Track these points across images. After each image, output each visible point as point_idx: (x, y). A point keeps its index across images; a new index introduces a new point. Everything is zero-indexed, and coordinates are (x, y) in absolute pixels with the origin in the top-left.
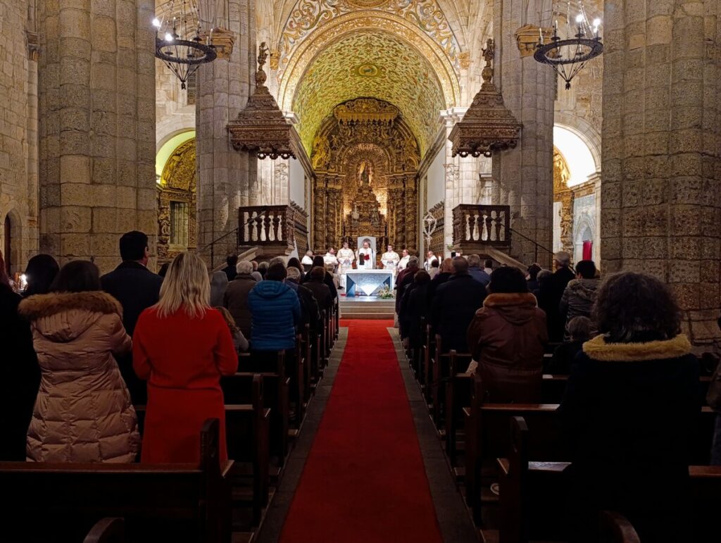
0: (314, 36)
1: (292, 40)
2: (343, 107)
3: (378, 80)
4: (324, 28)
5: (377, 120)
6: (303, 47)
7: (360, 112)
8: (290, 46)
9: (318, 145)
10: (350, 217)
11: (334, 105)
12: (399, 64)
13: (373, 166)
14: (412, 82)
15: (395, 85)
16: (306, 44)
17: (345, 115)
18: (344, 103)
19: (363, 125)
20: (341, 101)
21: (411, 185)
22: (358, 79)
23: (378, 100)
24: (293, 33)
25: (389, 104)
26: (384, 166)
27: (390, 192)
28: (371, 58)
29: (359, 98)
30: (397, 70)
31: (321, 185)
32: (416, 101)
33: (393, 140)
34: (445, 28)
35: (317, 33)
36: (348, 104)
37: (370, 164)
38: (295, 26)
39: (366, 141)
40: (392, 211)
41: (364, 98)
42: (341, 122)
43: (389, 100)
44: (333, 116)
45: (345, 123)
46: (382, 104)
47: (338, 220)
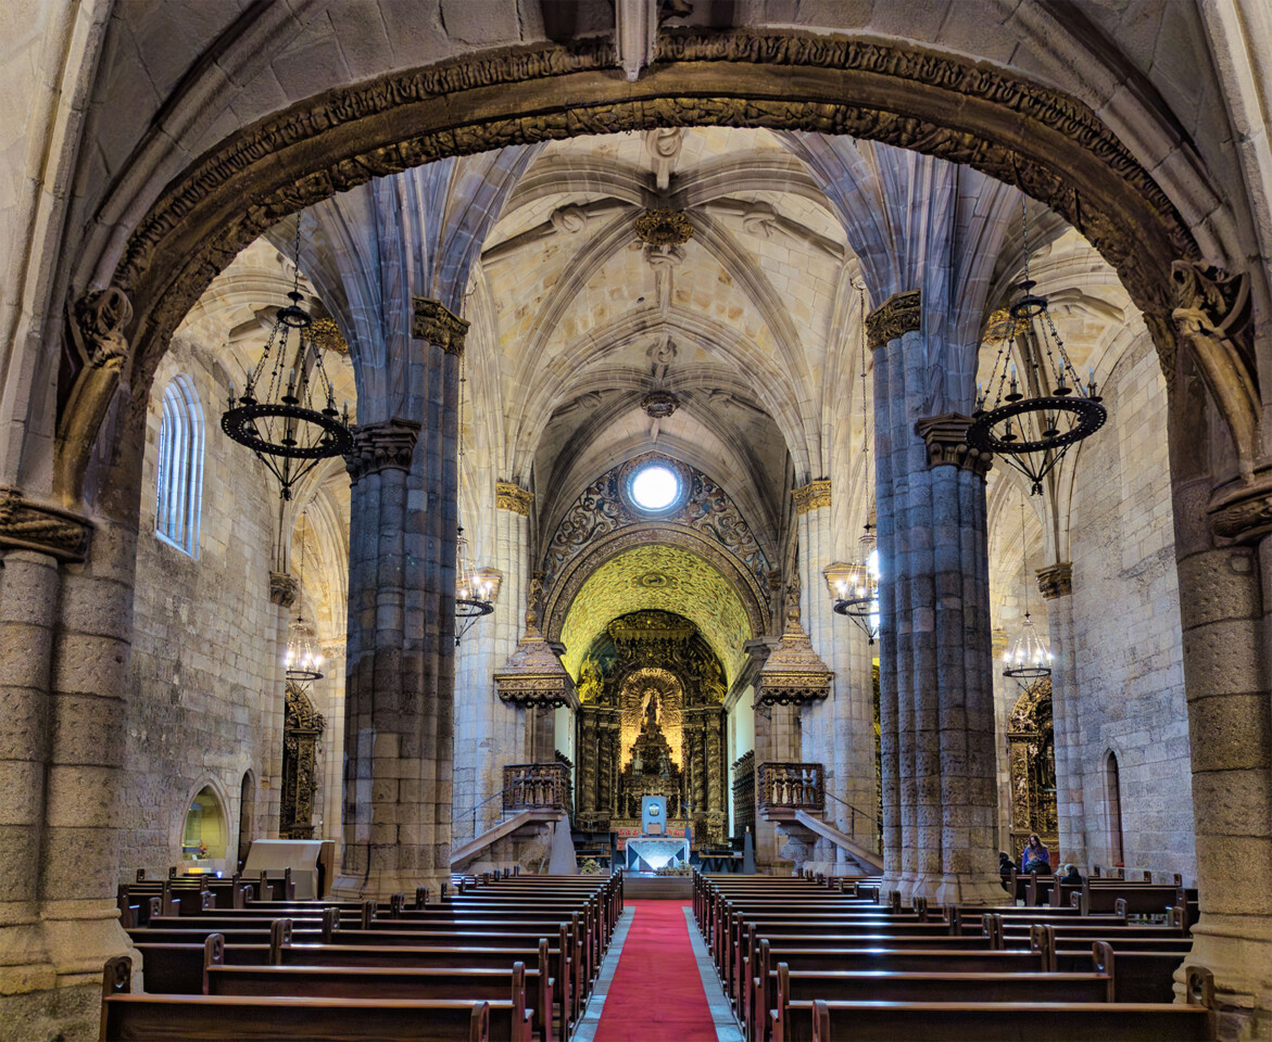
0: (588, 552)
1: (560, 556)
2: (620, 623)
3: (668, 590)
4: (600, 542)
5: (667, 638)
6: (574, 565)
7: (644, 628)
8: (558, 563)
9: (586, 671)
10: (630, 767)
11: (609, 620)
12: (695, 575)
14: (712, 595)
15: (690, 597)
16: (578, 561)
17: (623, 631)
18: (622, 617)
19: (648, 644)
20: (618, 614)
21: (715, 724)
22: (641, 590)
23: (668, 613)
24: (562, 548)
25: (683, 618)
26: (676, 698)
27: (686, 732)
28: (658, 567)
29: (643, 610)
30: (692, 581)
31: (589, 723)
32: (718, 617)
33: (689, 664)
34: (749, 542)
35: (592, 548)
36: (629, 618)
37: (658, 695)
38: (564, 540)
39: (652, 664)
40: (689, 759)
41: (649, 611)
42: (619, 641)
43: (682, 613)
44: (608, 632)
45: (623, 641)
46: (673, 619)
47: (614, 770)
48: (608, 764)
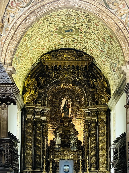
1: (12, 15)
2: (48, 56)
3: (76, 37)
4: (36, 7)
5: (75, 65)
6: (21, 20)
7: (62, 60)
8: (11, 19)
9: (28, 85)
10: (53, 142)
11: (42, 54)
12: (92, 27)
13: (72, 101)
14: (102, 40)
15: (89, 41)
16: (23, 18)
17: (51, 62)
18: (49, 53)
19: (65, 69)
20: (47, 51)
21: (103, 117)
22: (61, 36)
23: (76, 51)
25: (85, 54)
26: (81, 101)
27: (86, 122)
28: (70, 23)
29: (61, 49)
30: (90, 31)
31: (29, 116)
32: (105, 53)
33: (88, 81)
34: (124, 7)
35: (31, 10)
36: (54, 53)
37: (70, 100)
39: (67, 81)
40: (88, 138)
41: (65, 49)
42: (47, 67)
43: (85, 51)
44: (41, 62)
45: (50, 67)
46: (80, 54)
47: (44, 145)
48: (40, 141)
